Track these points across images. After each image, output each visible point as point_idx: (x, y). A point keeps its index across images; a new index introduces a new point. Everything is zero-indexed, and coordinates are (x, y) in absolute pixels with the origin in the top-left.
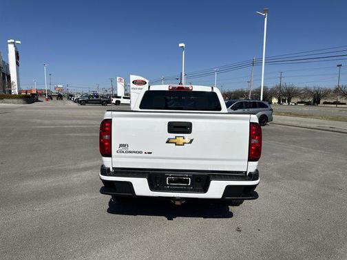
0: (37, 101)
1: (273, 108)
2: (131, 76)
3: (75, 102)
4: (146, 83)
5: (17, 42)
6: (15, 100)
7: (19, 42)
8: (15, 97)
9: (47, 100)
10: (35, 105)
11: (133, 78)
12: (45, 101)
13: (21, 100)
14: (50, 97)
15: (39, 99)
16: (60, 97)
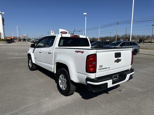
0: (14, 42)
1: (139, 45)
2: (60, 29)
3: (32, 42)
4: (67, 33)
5: (2, 13)
6: (2, 42)
7: (4, 13)
8: (2, 40)
9: (18, 41)
10: (12, 44)
11: (61, 30)
12: (17, 42)
13: (5, 42)
14: (20, 40)
15: (15, 41)
16: (24, 40)
